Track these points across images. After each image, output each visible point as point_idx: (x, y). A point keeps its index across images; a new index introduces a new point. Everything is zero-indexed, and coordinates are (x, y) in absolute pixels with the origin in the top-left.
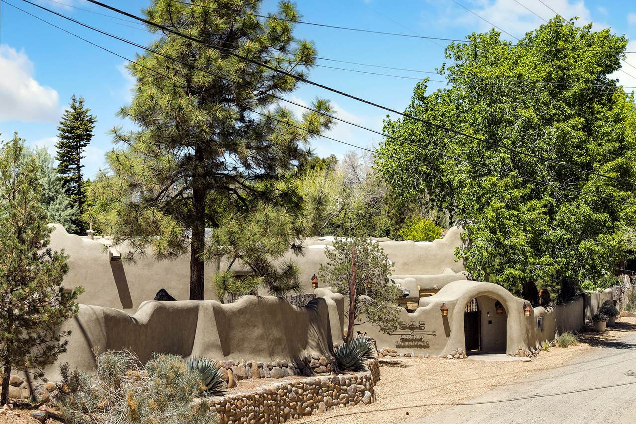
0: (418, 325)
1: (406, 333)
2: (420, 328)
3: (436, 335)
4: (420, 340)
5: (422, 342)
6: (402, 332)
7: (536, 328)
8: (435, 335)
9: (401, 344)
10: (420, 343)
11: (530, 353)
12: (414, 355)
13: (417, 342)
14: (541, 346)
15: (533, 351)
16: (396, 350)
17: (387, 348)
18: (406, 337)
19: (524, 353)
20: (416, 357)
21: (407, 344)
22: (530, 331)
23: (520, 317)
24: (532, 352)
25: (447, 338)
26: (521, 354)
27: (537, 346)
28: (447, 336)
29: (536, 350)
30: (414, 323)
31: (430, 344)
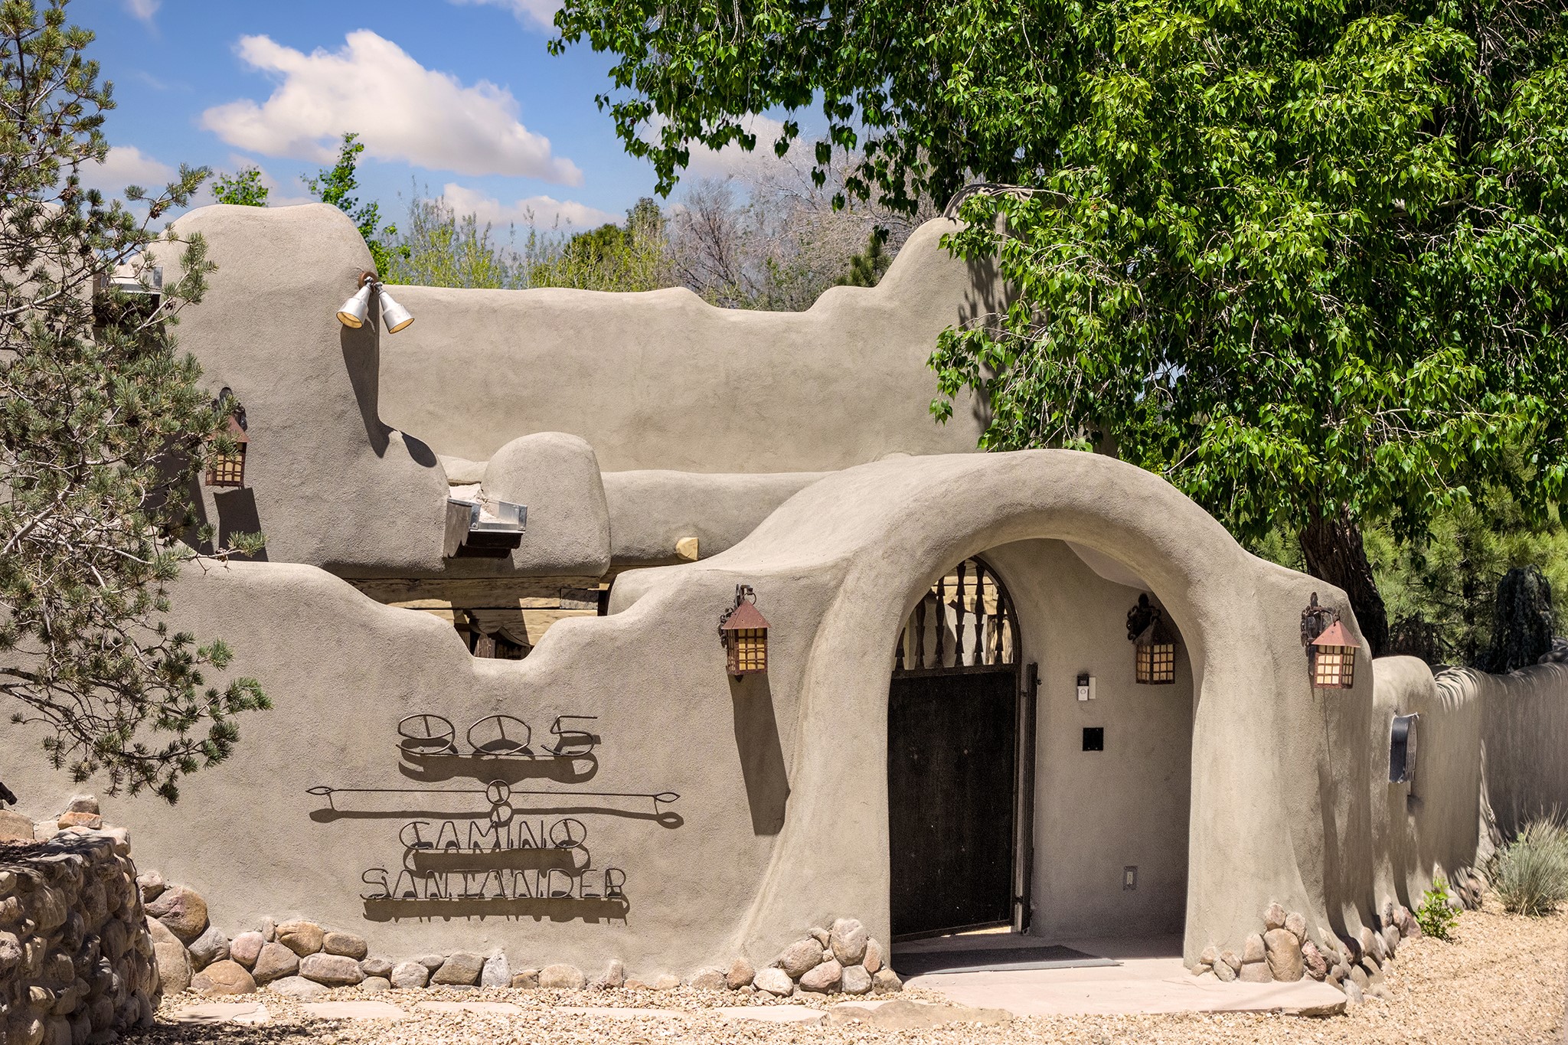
0: (543, 743)
1: (452, 803)
2: (560, 768)
3: (680, 822)
4: (559, 857)
5: (571, 871)
6: (421, 798)
7: (1380, 783)
8: (671, 821)
9: (406, 884)
10: (558, 882)
11: (1342, 951)
12: (502, 971)
13: (531, 874)
14: (1404, 900)
15: (1361, 934)
16: (362, 930)
17: (293, 922)
18: (448, 836)
19: (1298, 952)
20: (522, 983)
21: (455, 885)
22: (1346, 797)
23: (1280, 695)
24: (1352, 944)
25: (765, 841)
26: (1282, 957)
27: (1385, 900)
28: (759, 831)
29: (1375, 924)
30: (514, 732)
31: (633, 889)
